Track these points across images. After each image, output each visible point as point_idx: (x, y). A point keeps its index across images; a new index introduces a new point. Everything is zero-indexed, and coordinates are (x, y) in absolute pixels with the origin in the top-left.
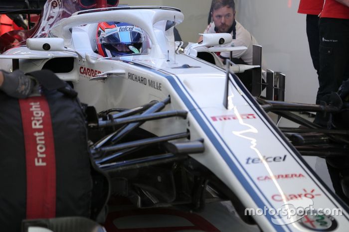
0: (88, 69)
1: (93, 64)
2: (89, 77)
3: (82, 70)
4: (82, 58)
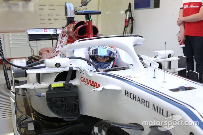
0: (87, 79)
1: (91, 77)
2: (87, 84)
3: (82, 79)
4: (82, 71)
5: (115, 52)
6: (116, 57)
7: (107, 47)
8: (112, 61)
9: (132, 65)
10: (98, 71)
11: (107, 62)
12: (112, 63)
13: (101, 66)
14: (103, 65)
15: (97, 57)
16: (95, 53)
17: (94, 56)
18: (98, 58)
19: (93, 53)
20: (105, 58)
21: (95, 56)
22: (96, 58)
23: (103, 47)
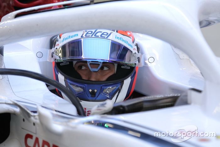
0: (44, 143)
3: (31, 142)
5: (133, 49)
6: (137, 62)
7: (109, 32)
8: (126, 77)
9: (199, 91)
10: (81, 112)
11: (109, 79)
12: (127, 82)
13: (93, 94)
14: (102, 90)
15: (80, 67)
16: (73, 53)
17: (71, 62)
18: (83, 68)
19: (68, 54)
20: (105, 68)
21: (75, 62)
22: (76, 69)
23: (99, 34)
